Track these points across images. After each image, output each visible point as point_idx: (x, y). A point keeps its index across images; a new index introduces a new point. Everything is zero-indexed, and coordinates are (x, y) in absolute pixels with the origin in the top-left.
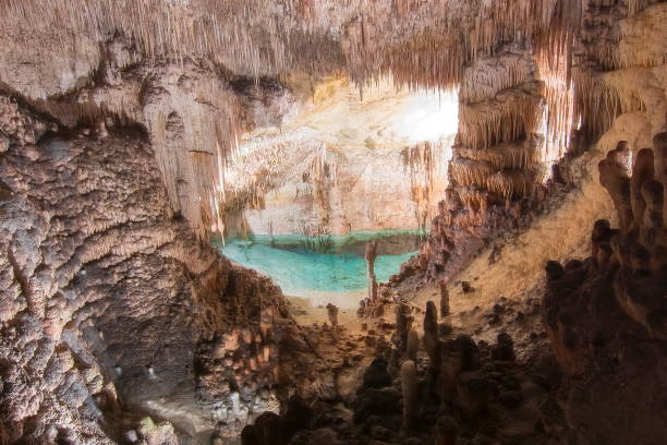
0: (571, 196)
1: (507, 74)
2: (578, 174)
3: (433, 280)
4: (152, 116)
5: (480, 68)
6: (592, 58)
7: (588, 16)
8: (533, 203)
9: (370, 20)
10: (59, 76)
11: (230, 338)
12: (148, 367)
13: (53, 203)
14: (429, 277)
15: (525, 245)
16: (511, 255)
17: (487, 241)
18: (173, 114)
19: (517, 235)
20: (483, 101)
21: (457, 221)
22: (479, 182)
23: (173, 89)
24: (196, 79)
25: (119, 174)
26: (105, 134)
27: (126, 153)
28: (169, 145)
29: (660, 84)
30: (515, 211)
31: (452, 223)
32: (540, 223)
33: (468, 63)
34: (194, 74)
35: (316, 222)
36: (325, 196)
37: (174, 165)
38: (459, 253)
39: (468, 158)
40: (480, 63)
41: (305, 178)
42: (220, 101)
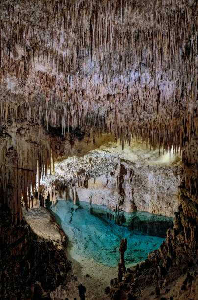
3: (158, 278)
5: (192, 144)
14: (157, 275)
18: (12, 148)
21: (178, 238)
22: (192, 216)
23: (14, 135)
24: (28, 129)
28: (6, 165)
33: (186, 139)
34: (27, 127)
35: (115, 203)
36: (123, 187)
37: (7, 176)
38: (177, 263)
39: (187, 197)
40: (192, 140)
41: (112, 174)
42: (43, 141)
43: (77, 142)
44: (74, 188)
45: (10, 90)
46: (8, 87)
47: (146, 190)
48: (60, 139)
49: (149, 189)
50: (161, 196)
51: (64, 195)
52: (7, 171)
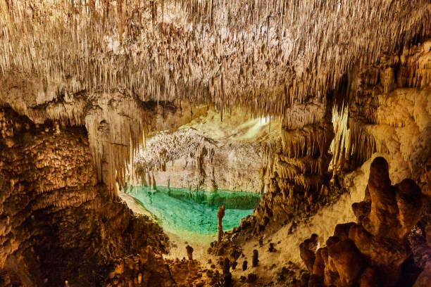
0: (343, 197)
1: (310, 116)
2: (348, 184)
3: (257, 235)
4: (91, 122)
5: (295, 110)
6: (362, 114)
7: (360, 89)
8: (321, 196)
9: (226, 78)
10: (36, 94)
11: (119, 266)
12: (66, 280)
13: (18, 173)
14: (255, 232)
15: (311, 225)
16: (302, 230)
17: (291, 217)
18: (104, 121)
19: (309, 216)
20: (296, 129)
21: (275, 199)
22: (290, 178)
23: (105, 107)
24: (120, 101)
25: (63, 158)
26: (58, 132)
27: (70, 144)
28: (99, 140)
29: (399, 140)
30: (309, 200)
31: (273, 200)
32: (323, 210)
33: (288, 105)
34: (119, 98)
35: (196, 183)
36: (203, 167)
37: (101, 152)
38: (275, 220)
39: (285, 162)
40: (295, 106)
41: (192, 155)
42: (135, 114)
43: (170, 116)
44: (150, 172)
45: (112, 51)
46: (110, 46)
47: (226, 169)
48: (151, 113)
49: (229, 167)
50: (242, 173)
51: (140, 180)
52: (100, 146)
